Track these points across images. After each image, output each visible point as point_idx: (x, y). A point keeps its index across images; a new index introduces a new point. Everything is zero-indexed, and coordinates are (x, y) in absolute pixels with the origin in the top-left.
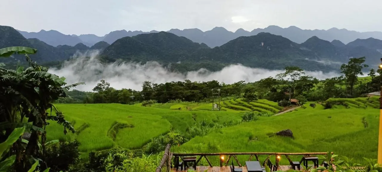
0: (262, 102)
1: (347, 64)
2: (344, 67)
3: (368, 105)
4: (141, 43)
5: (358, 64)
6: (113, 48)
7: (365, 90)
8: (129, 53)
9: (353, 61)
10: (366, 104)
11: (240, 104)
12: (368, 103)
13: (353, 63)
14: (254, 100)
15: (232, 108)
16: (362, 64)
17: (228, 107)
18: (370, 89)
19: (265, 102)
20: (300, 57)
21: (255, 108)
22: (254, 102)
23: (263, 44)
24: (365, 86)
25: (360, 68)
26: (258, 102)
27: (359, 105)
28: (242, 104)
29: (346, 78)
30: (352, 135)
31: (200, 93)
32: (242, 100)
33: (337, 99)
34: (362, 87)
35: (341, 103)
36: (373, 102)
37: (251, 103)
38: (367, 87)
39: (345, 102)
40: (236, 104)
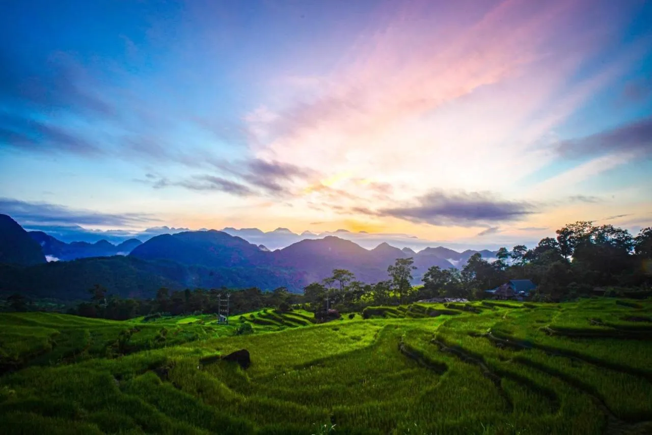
11: (269, 316)
21: (286, 321)
34: (413, 293)
37: (283, 314)
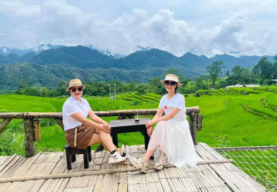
0: (150, 95)
1: (211, 66)
2: (209, 68)
3: (227, 93)
4: (62, 54)
5: (219, 66)
6: (39, 57)
7: (223, 84)
8: (52, 61)
9: (215, 63)
10: (225, 94)
12: (226, 92)
13: (215, 65)
14: (144, 93)
15: (127, 100)
16: (221, 65)
17: (124, 99)
18: (227, 84)
19: (152, 95)
20: (179, 67)
22: (144, 95)
23: (154, 57)
24: (223, 82)
25: (220, 68)
26: (147, 95)
27: (220, 94)
28: (135, 96)
29: (211, 76)
30: (217, 114)
31: (104, 89)
32: (135, 94)
33: (204, 91)
35: (207, 93)
36: (230, 92)
38: (225, 83)
39: (210, 92)
40: (130, 97)
